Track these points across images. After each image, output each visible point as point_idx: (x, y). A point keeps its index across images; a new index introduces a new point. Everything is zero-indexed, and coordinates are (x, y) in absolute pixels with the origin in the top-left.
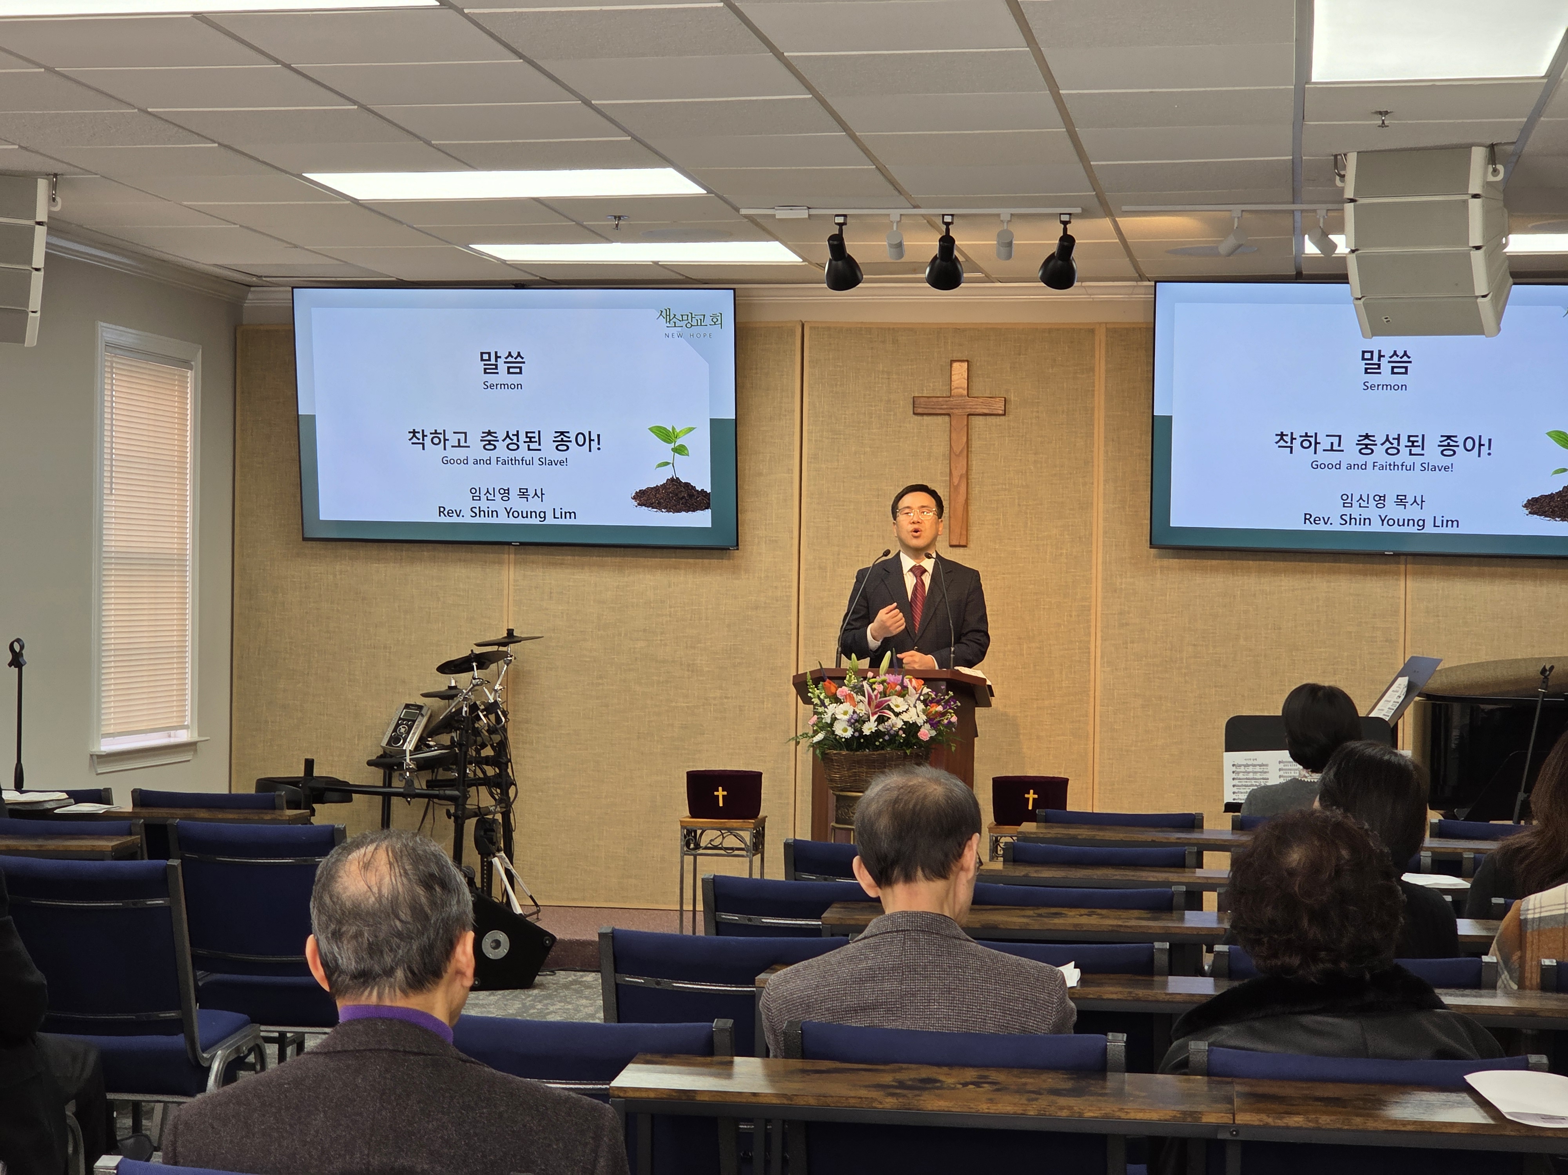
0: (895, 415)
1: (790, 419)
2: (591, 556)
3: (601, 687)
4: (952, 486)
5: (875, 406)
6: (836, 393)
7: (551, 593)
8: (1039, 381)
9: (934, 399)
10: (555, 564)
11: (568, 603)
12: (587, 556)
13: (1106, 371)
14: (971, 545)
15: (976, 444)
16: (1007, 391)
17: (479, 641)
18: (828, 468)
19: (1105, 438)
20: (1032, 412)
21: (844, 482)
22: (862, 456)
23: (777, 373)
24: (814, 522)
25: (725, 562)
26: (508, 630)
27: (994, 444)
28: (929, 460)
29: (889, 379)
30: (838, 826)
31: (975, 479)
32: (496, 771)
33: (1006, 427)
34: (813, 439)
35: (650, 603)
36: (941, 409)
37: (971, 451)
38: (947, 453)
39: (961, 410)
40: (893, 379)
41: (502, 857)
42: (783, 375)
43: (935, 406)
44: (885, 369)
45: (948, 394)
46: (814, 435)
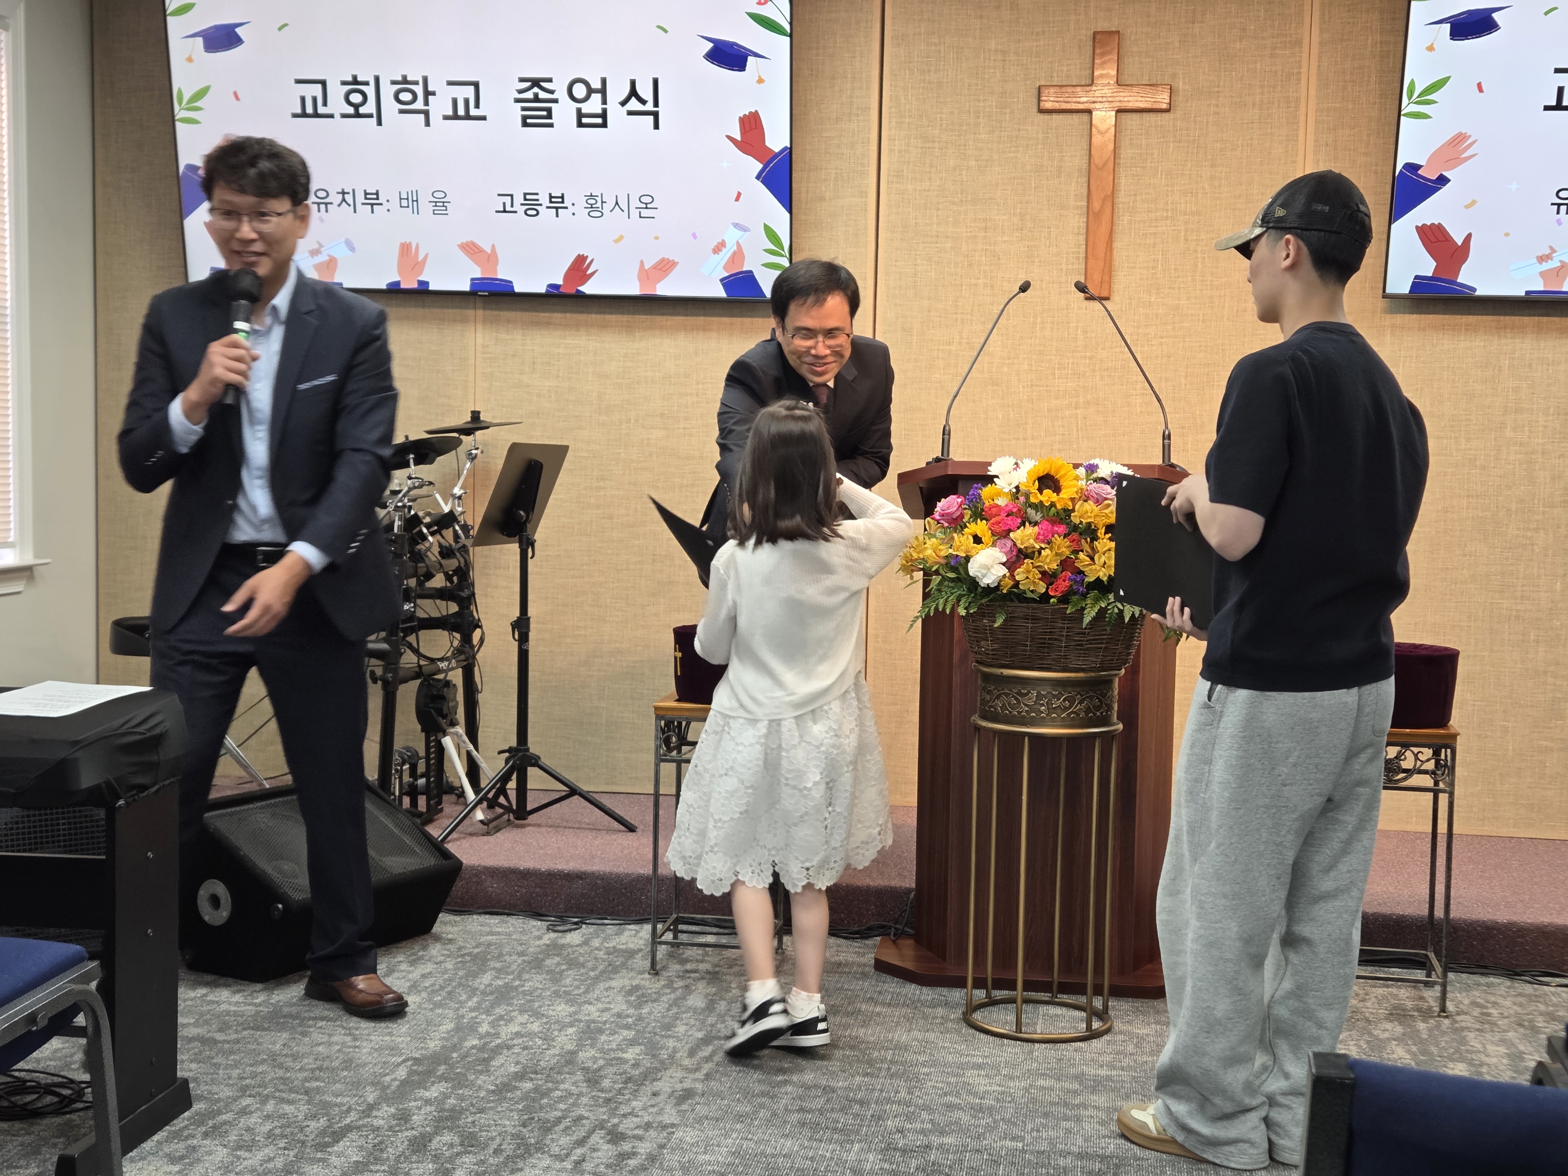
0: (1012, 113)
1: (864, 120)
2: (588, 313)
3: (602, 493)
4: (1091, 213)
5: (984, 100)
6: (930, 83)
7: (534, 363)
8: (1220, 60)
9: (1070, 89)
10: (538, 324)
11: (558, 377)
12: (583, 312)
13: (1320, 43)
14: (1115, 297)
15: (1126, 153)
16: (1174, 76)
17: (429, 428)
18: (916, 190)
19: (1315, 141)
20: (1209, 105)
21: (938, 209)
22: (964, 173)
23: (846, 55)
24: (895, 266)
26: (473, 412)
27: (1152, 154)
28: (1059, 177)
29: (1004, 61)
30: (984, 724)
31: (1123, 203)
32: (454, 608)
33: (1171, 128)
34: (896, 148)
35: (670, 377)
36: (1079, 103)
37: (1119, 164)
38: (1085, 166)
39: (1107, 105)
40: (1010, 61)
41: (457, 734)
42: (854, 57)
43: (1069, 99)
44: (999, 47)
45: (1089, 82)
46: (897, 142)
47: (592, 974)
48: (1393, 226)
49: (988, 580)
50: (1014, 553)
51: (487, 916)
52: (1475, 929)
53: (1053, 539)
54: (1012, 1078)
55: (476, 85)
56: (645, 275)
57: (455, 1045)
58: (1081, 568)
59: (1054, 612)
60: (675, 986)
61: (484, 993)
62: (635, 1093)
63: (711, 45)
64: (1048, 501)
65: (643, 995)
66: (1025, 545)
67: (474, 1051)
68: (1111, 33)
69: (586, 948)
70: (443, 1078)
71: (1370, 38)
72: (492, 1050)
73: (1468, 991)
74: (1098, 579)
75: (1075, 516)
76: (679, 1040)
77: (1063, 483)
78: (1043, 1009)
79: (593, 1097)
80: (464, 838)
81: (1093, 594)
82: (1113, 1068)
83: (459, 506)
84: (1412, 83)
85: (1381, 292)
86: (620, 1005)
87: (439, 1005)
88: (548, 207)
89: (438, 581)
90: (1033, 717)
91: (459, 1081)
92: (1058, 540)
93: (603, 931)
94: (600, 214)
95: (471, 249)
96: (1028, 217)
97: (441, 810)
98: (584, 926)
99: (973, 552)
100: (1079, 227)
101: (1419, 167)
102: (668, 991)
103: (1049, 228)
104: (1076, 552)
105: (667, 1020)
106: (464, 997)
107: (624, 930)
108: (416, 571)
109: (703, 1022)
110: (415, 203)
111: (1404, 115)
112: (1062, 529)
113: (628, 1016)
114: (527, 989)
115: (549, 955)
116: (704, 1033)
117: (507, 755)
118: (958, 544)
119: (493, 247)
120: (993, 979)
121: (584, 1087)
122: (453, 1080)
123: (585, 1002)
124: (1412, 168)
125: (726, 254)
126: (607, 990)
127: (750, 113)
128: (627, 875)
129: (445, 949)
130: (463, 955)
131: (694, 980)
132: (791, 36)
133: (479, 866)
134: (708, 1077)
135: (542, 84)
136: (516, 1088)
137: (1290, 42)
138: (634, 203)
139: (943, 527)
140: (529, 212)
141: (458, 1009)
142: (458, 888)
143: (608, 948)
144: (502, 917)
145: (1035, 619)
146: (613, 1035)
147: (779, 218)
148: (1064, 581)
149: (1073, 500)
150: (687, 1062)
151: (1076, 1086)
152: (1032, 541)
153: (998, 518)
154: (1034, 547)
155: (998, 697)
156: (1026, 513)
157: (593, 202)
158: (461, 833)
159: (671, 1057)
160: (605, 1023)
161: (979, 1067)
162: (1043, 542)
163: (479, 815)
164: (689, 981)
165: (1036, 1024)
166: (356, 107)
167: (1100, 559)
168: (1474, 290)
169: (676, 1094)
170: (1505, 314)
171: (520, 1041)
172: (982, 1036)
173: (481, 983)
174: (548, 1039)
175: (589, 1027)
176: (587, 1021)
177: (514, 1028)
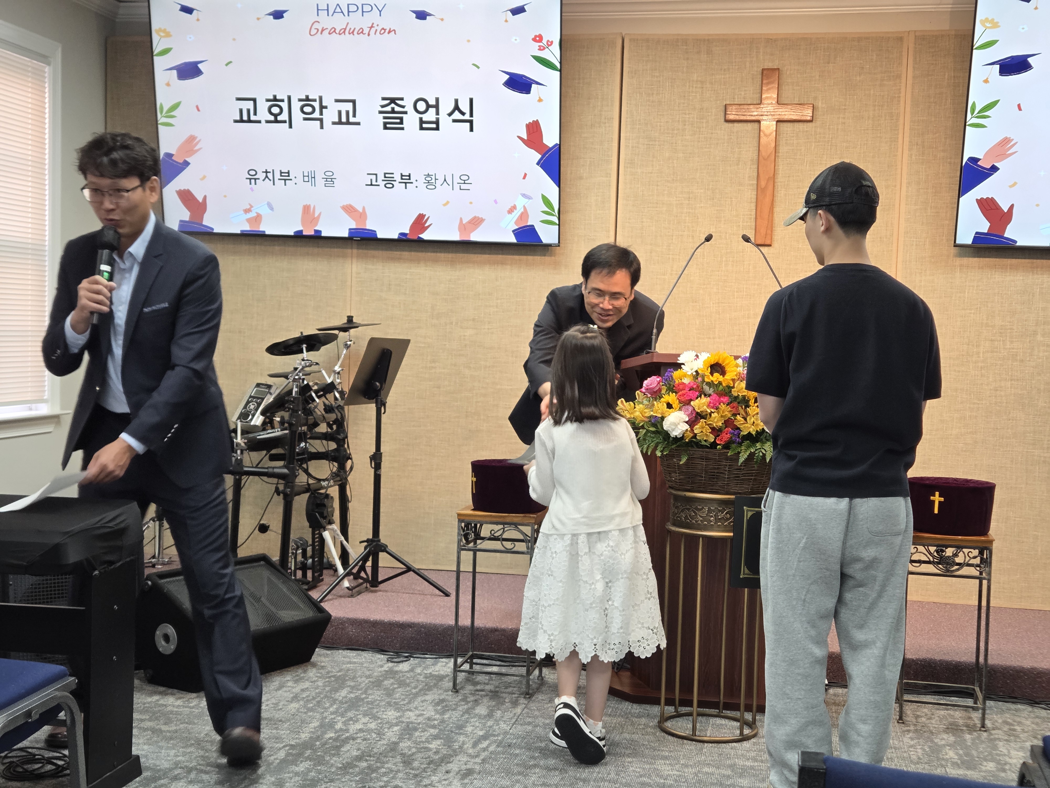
0: (707, 122)
2: (426, 252)
3: (433, 371)
4: (759, 189)
5: (689, 114)
6: (653, 102)
7: (390, 285)
8: (846, 88)
9: (746, 107)
10: (393, 259)
11: (405, 294)
12: (422, 251)
13: (914, 77)
14: (775, 244)
15: (783, 149)
16: (815, 98)
17: (320, 327)
18: (643, 173)
19: (910, 142)
20: (839, 118)
21: (657, 186)
22: (675, 161)
23: (598, 83)
24: (629, 223)
25: (547, 258)
26: (348, 317)
27: (801, 150)
28: (738, 165)
29: (702, 88)
30: (673, 528)
31: (781, 182)
32: (333, 446)
33: (813, 133)
34: (630, 145)
35: (479, 295)
36: (752, 116)
37: (778, 156)
38: (756, 157)
39: (770, 117)
40: (706, 88)
41: (333, 529)
42: (603, 85)
43: (745, 113)
44: (699, 79)
45: (758, 102)
46: (631, 141)
47: (414, 691)
48: (961, 199)
49: (676, 433)
50: (694, 415)
51: (349, 651)
52: (1008, 672)
53: (720, 406)
54: (687, 766)
55: (354, 102)
56: (463, 227)
57: (319, 737)
58: (738, 426)
59: (720, 454)
60: (468, 700)
61: (341, 702)
62: (434, 771)
63: (508, 76)
64: (716, 381)
65: (446, 706)
66: (701, 410)
67: (331, 741)
68: (773, 70)
69: (412, 674)
70: (309, 758)
71: (947, 74)
72: (343, 741)
73: (1002, 714)
74: (749, 433)
75: (735, 391)
76: (467, 735)
77: (727, 369)
78: (712, 720)
79: (406, 773)
80: (336, 599)
81: (747, 443)
82: (756, 760)
83: (338, 378)
84: (974, 104)
85: (953, 242)
86: (430, 712)
87: (311, 710)
88: (400, 182)
89: (323, 428)
90: (705, 524)
91: (319, 761)
92: (723, 407)
93: (424, 662)
94: (434, 187)
95: (349, 210)
96: (717, 191)
97: (322, 580)
98: (412, 659)
99: (667, 414)
100: (751, 198)
101: (978, 160)
102: (463, 703)
103: (731, 198)
104: (735, 415)
105: (460, 723)
106: (328, 705)
107: (439, 661)
108: (307, 421)
109: (484, 725)
110: (313, 179)
111: (968, 125)
112: (726, 399)
113: (435, 720)
114: (369, 700)
115: (387, 678)
116: (484, 732)
117: (366, 544)
118: (657, 408)
119: (364, 208)
120: (679, 700)
121: (401, 766)
122: (315, 760)
123: (407, 710)
124: (974, 160)
125: (516, 214)
126: (422, 702)
127: (533, 121)
128: (442, 625)
129: (319, 673)
130: (330, 677)
131: (481, 697)
132: (560, 71)
133: (344, 617)
134: (484, 761)
135: (397, 101)
136: (356, 766)
137: (893, 76)
138: (457, 180)
139: (647, 397)
140: (387, 186)
141: (323, 713)
142: (329, 631)
143: (426, 674)
144: (358, 652)
145: (707, 459)
146: (424, 732)
147: (552, 191)
148: (727, 434)
149: (733, 380)
150: (471, 751)
151: (729, 772)
152: (705, 407)
153: (683, 392)
154: (707, 411)
155: (682, 511)
156: (702, 388)
157: (430, 179)
158: (334, 595)
159: (461, 747)
160: (419, 724)
161: (666, 758)
162: (713, 408)
163: (346, 584)
164: (477, 697)
165: (707, 730)
166: (276, 116)
167: (750, 420)
168: (1016, 242)
169: (462, 772)
170: (1037, 258)
171: (362, 735)
172: (670, 737)
173: (340, 696)
174: (380, 734)
175: (408, 726)
176: (407, 722)
177: (359, 726)
